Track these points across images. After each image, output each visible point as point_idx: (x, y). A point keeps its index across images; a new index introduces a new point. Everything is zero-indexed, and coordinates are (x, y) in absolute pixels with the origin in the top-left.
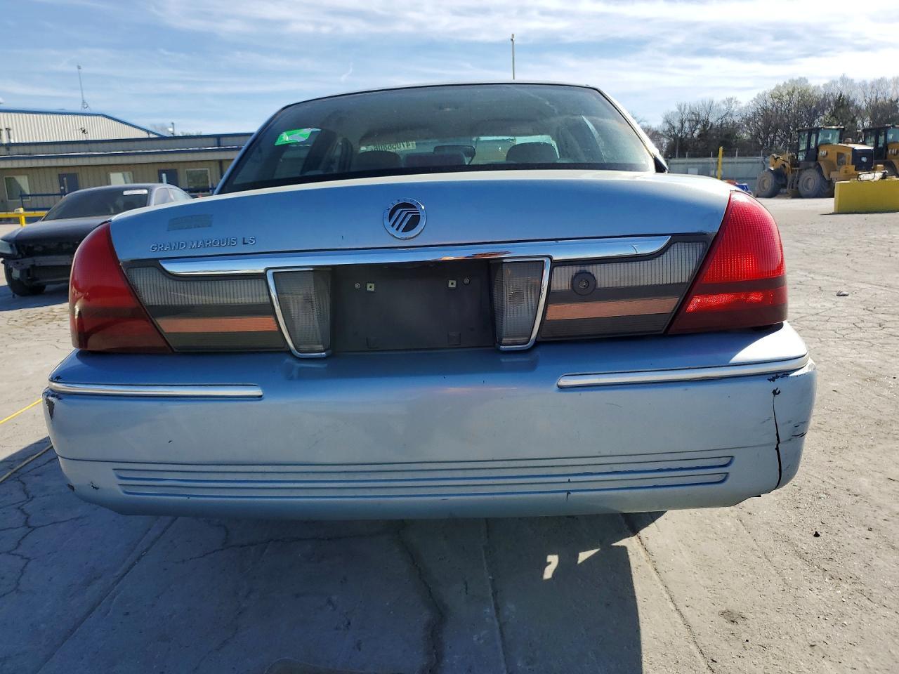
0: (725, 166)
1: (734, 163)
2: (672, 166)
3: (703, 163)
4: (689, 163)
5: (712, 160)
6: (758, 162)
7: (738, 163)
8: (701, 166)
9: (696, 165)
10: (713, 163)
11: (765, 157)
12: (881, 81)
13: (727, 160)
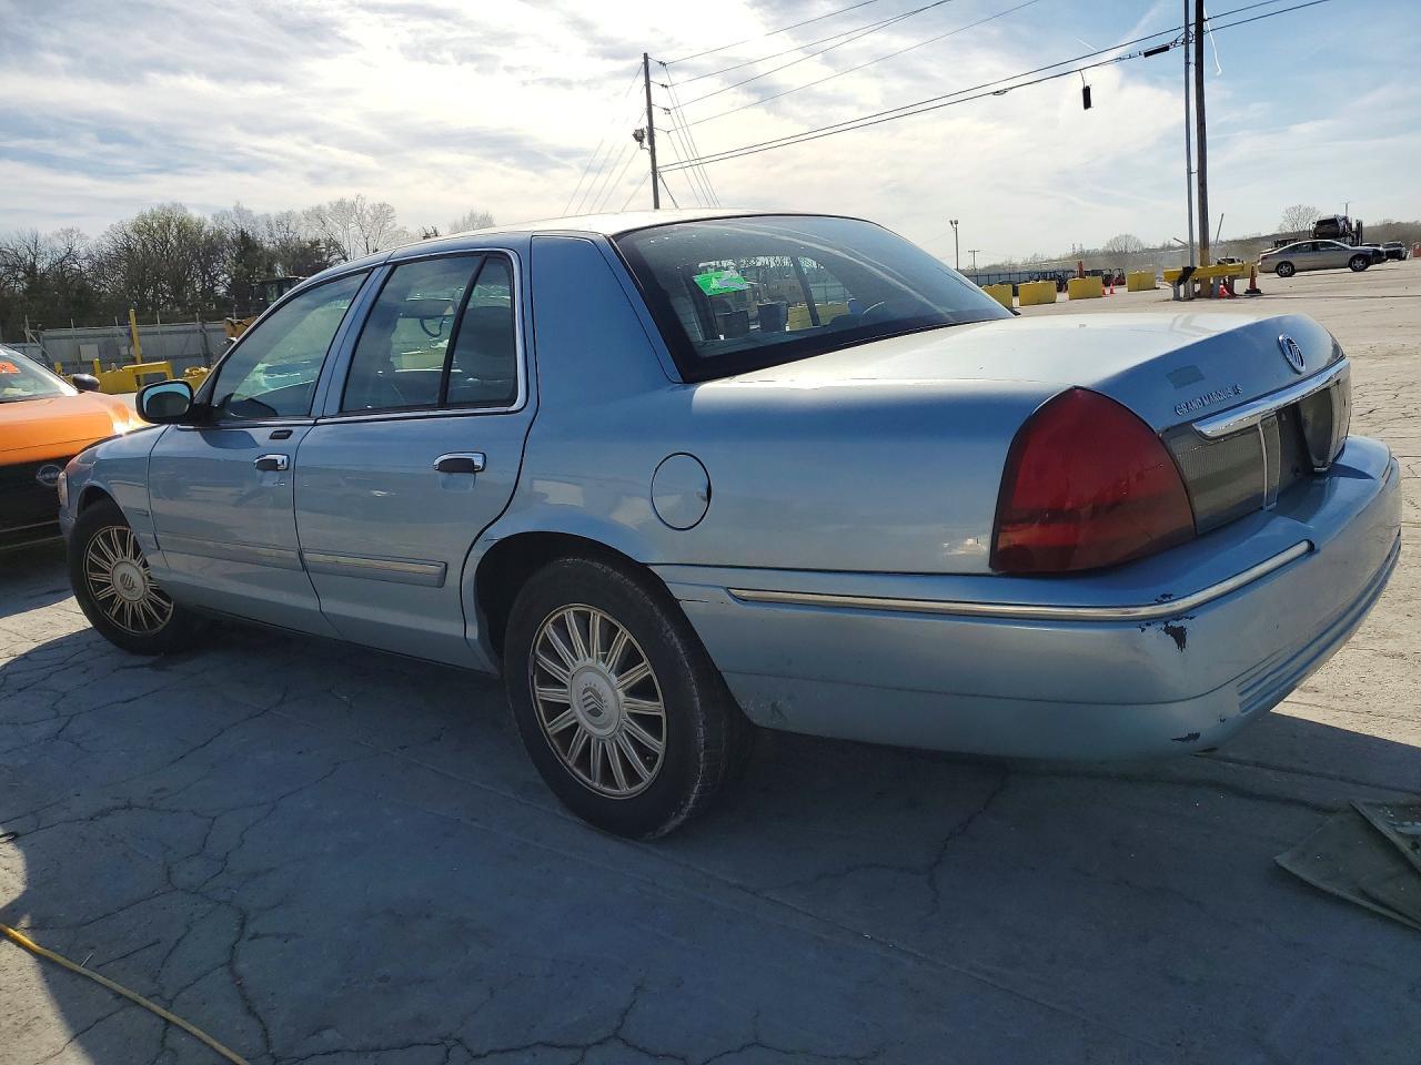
0: (143, 338)
1: (156, 333)
2: (47, 342)
3: (104, 336)
4: (77, 337)
5: (117, 329)
6: (195, 331)
7: (163, 333)
8: (101, 340)
9: (91, 340)
10: (121, 335)
11: (203, 323)
12: (289, 215)
13: (143, 329)
